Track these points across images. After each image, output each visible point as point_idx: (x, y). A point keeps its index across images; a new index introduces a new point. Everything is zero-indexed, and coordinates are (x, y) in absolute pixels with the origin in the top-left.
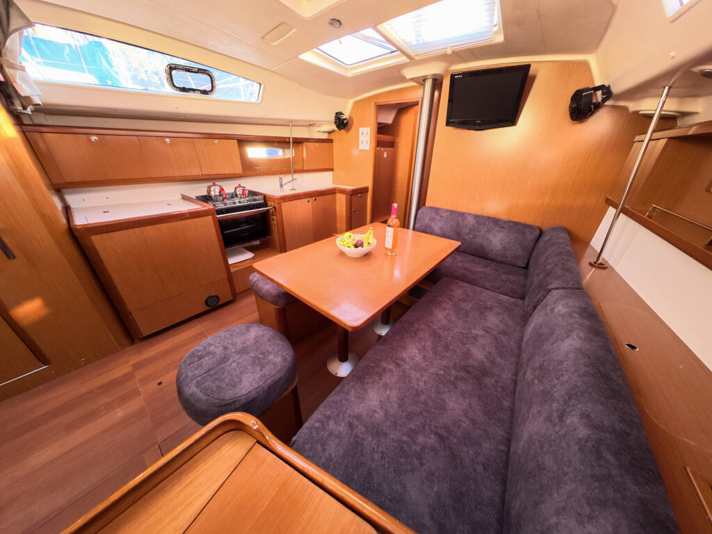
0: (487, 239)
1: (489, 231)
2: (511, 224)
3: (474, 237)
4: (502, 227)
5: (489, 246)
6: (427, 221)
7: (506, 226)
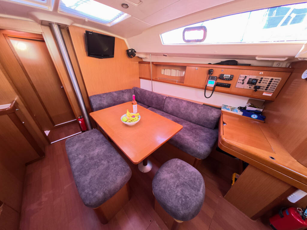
0: (124, 98)
1: (123, 95)
2: (126, 91)
3: (120, 99)
4: (125, 93)
5: (125, 100)
6: (98, 102)
7: (126, 92)
